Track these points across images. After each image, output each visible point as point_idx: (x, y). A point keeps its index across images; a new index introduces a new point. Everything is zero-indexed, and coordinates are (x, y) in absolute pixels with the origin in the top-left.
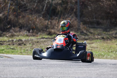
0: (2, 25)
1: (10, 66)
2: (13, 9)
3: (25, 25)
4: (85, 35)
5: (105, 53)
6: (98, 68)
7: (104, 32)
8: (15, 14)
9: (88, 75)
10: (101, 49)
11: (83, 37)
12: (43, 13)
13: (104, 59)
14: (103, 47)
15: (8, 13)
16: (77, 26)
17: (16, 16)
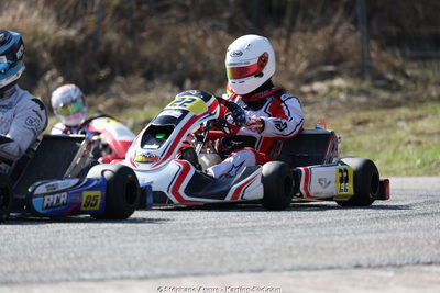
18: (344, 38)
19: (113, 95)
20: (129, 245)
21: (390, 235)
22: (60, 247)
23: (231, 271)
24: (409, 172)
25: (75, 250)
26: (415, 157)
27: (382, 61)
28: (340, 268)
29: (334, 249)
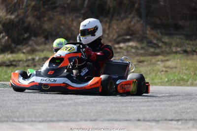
0: (15, 34)
1: (28, 102)
2: (34, 7)
3: (54, 33)
4: (155, 48)
5: (190, 76)
6: (178, 102)
7: (187, 42)
8: (37, 14)
9: (160, 114)
10: (183, 69)
11: (152, 50)
12: (83, 12)
13: (188, 86)
14: (185, 66)
15: (25, 13)
16: (141, 32)
17: (39, 18)
18: (135, 24)
19: (30, 46)
20: (35, 107)
21: (153, 107)
22: (4, 107)
23: (81, 120)
24: (162, 84)
25: (11, 109)
26: (164, 77)
27: (152, 35)
28: (130, 120)
29: (128, 113)
